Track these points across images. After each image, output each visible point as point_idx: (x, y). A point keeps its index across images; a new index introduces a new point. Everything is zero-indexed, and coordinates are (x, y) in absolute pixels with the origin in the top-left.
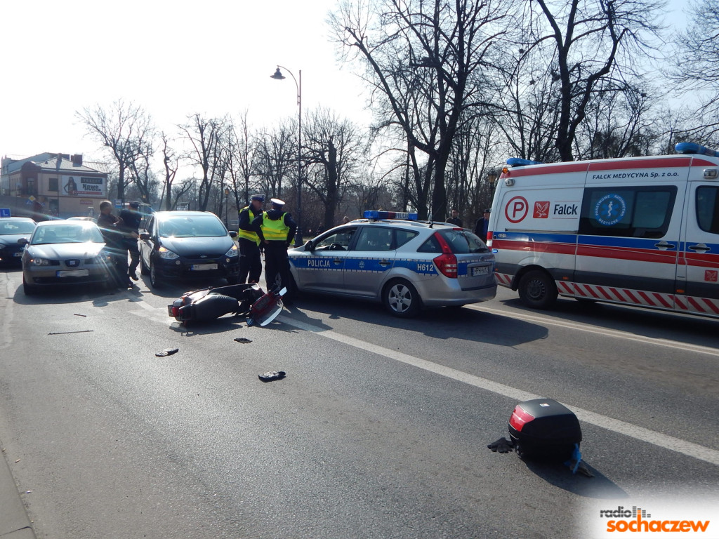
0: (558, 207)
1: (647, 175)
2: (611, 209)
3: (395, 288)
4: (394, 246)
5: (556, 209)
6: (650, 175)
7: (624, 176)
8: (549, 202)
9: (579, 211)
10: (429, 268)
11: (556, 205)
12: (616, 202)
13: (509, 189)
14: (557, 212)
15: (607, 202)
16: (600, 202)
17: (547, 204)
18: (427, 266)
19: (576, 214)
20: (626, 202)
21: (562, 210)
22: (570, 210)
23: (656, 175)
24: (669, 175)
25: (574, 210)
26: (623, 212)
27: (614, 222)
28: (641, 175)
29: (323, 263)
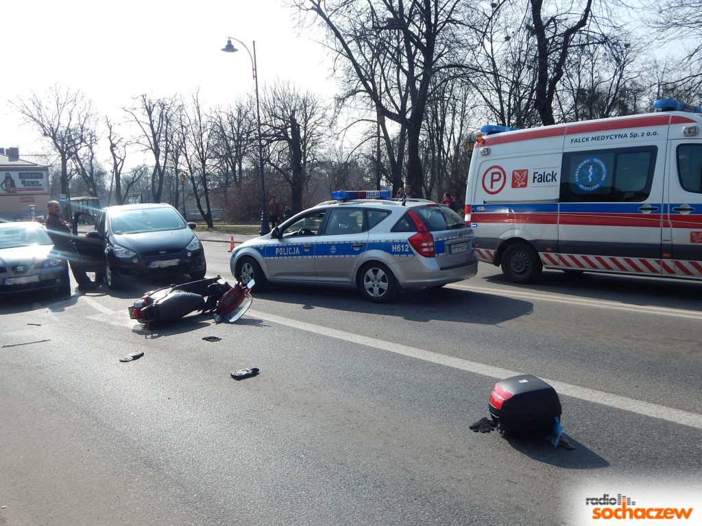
0: (536, 175)
1: (626, 136)
2: (591, 173)
3: (370, 273)
4: (366, 227)
5: (534, 178)
6: (629, 135)
7: (603, 138)
8: (527, 170)
9: (558, 177)
10: (405, 248)
11: (535, 173)
12: (596, 166)
13: (484, 158)
14: (536, 180)
15: (586, 167)
16: (580, 167)
17: (525, 172)
18: (403, 247)
19: (556, 181)
20: (606, 166)
21: (541, 178)
22: (549, 178)
23: (635, 135)
24: (648, 134)
25: (553, 177)
26: (604, 176)
27: (596, 187)
28: (620, 136)
29: (292, 251)
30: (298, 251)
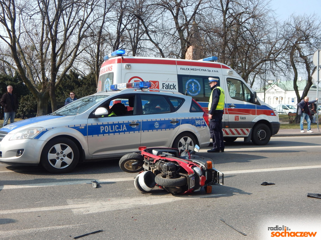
0: (164, 85)
1: (206, 70)
2: (194, 87)
3: (182, 140)
5: (163, 86)
7: (196, 70)
8: (158, 82)
9: (177, 87)
11: (163, 84)
12: (195, 83)
13: (128, 71)
14: (164, 87)
15: (191, 83)
16: (188, 83)
17: (157, 83)
18: (201, 121)
19: (176, 89)
21: (167, 87)
22: (172, 87)
23: (210, 71)
25: (174, 87)
26: (200, 89)
27: (196, 94)
28: (204, 70)
29: (119, 128)
30: (125, 128)
